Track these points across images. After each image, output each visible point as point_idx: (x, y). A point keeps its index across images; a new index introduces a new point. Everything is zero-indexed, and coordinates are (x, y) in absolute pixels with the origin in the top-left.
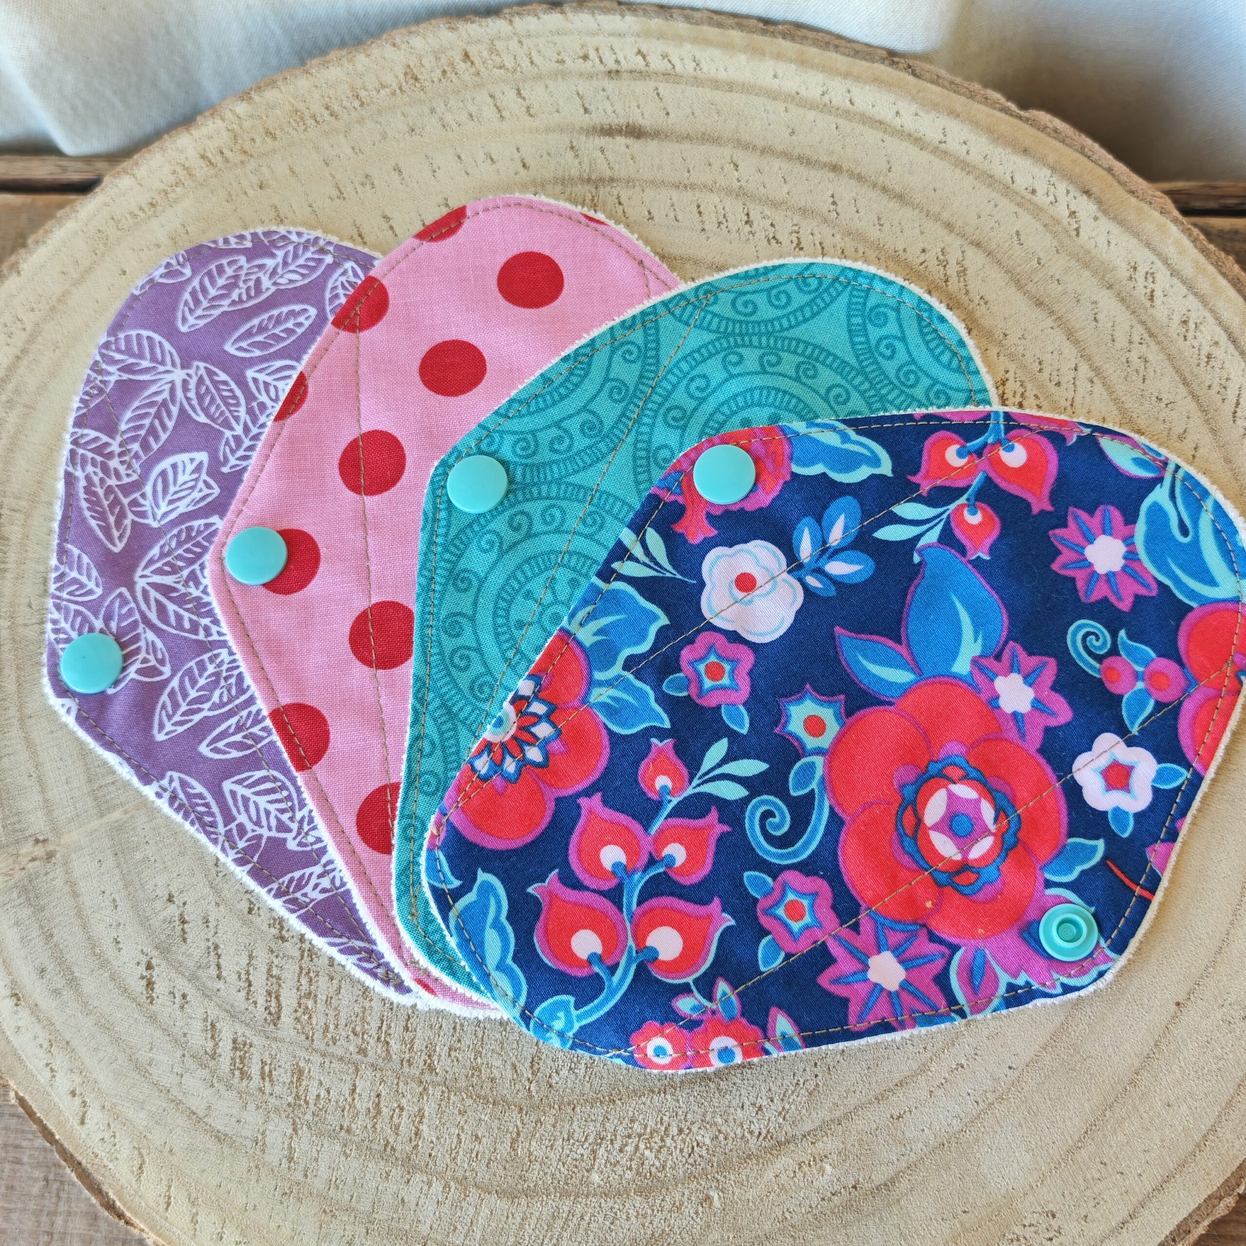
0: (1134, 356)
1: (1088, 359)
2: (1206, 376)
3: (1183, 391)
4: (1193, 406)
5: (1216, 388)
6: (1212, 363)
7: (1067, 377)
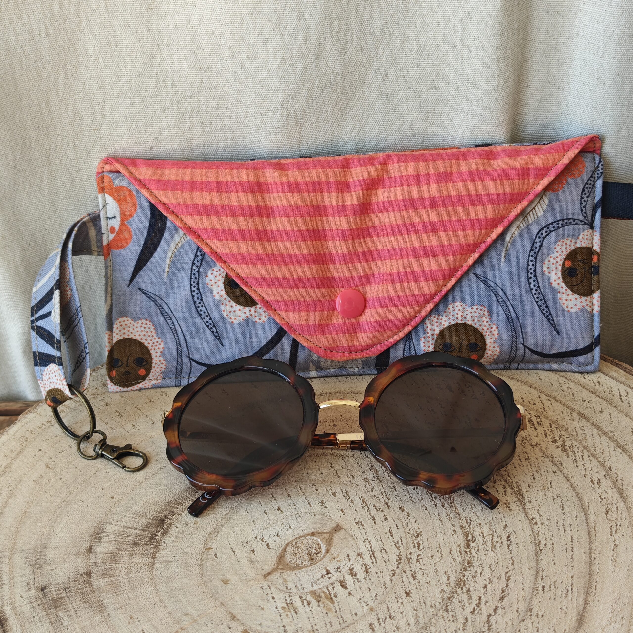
0: (564, 388)
1: (544, 393)
2: (600, 389)
3: (594, 396)
4: (601, 400)
5: (607, 392)
6: (601, 384)
7: (537, 401)
